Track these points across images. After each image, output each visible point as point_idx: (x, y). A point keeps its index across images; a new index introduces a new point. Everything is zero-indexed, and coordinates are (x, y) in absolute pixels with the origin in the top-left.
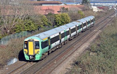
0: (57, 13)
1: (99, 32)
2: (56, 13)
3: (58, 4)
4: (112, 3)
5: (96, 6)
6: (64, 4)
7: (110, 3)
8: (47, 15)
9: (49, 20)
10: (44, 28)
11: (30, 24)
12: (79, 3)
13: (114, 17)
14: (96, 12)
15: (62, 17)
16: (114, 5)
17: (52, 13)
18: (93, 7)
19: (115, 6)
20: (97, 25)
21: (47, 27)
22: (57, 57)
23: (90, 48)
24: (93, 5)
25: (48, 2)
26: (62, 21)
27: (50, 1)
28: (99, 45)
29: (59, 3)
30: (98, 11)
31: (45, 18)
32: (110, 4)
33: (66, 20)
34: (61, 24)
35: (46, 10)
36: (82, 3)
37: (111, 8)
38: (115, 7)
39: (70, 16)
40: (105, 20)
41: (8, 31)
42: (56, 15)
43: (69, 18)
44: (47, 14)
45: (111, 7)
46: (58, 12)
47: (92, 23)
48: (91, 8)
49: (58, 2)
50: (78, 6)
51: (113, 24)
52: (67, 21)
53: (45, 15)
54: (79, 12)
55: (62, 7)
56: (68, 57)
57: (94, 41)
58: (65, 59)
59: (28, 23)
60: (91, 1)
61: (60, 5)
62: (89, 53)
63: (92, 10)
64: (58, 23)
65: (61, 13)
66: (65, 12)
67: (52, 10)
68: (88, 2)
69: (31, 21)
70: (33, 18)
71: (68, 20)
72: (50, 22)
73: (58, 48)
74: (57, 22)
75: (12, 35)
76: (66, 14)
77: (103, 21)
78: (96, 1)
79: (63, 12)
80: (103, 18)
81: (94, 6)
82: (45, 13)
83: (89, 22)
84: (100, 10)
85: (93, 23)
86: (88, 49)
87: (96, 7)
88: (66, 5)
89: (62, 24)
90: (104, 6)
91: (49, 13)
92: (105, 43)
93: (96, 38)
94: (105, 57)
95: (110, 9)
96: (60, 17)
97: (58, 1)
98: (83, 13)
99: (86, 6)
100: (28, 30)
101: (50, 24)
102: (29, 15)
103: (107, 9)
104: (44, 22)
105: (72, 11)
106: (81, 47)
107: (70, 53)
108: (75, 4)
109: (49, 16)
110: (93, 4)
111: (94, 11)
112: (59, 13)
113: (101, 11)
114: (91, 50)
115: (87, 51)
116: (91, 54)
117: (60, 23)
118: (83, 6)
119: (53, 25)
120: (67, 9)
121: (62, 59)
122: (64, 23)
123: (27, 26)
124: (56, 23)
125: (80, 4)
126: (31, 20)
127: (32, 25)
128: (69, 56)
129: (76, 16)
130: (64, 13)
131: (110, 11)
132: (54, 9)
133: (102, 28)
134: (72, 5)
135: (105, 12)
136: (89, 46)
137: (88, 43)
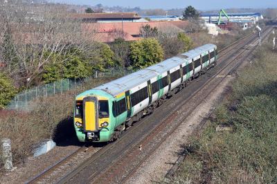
3: (133, 19)
4: (248, 17)
5: (213, 22)
6: (146, 19)
7: (243, 15)
8: (112, 43)
9: (117, 54)
11: (75, 63)
12: (178, 16)
13: (256, 46)
15: (145, 46)
18: (208, 25)
20: (223, 64)
21: (113, 69)
22: (144, 136)
24: (208, 20)
29: (135, 16)
30: (219, 34)
31: (108, 49)
32: (242, 18)
33: (153, 54)
34: (143, 62)
35: (110, 32)
36: (184, 16)
37: (246, 26)
39: (163, 45)
40: (237, 52)
41: (29, 79)
42: (132, 42)
43: (160, 49)
44: (112, 40)
45: (246, 24)
46: (134, 36)
47: (212, 60)
48: (204, 28)
49: (132, 15)
50: (175, 23)
51: (256, 61)
52: (155, 56)
53: (108, 43)
54: (180, 36)
55: (145, 25)
56: (168, 136)
57: (220, 100)
59: (71, 60)
61: (137, 21)
63: (206, 31)
64: (137, 61)
68: (198, 15)
69: (78, 57)
70: (81, 49)
71: (158, 53)
73: (144, 114)
75: (36, 89)
76: (152, 40)
77: (232, 55)
79: (146, 36)
80: (231, 48)
81: (210, 22)
82: (108, 38)
83: (205, 58)
84: (223, 32)
85: (214, 58)
86: (209, 118)
87: (214, 25)
88: (149, 20)
90: (232, 23)
91: (115, 39)
93: (224, 94)
95: (245, 28)
97: (132, 13)
98: (188, 38)
99: (193, 22)
100: (72, 76)
101: (118, 63)
102: (73, 43)
103: (237, 30)
104: (106, 58)
106: (193, 113)
107: (171, 127)
108: (169, 19)
109: (117, 46)
110: (208, 18)
111: (210, 32)
113: (225, 34)
116: (218, 128)
117: (141, 60)
118: (187, 22)
119: (126, 66)
120: (155, 29)
122: (149, 61)
123: (68, 67)
124: (132, 61)
125: (180, 19)
126: (78, 54)
127: (81, 66)
128: (170, 134)
131: (244, 33)
133: (234, 71)
134: (162, 21)
135: (234, 35)
136: (211, 110)
137: (207, 104)
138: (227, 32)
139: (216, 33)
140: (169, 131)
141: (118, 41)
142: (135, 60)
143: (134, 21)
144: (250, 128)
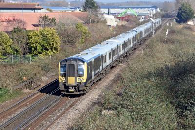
0: (32, 28)
1: (120, 68)
2: (29, 27)
3: (35, 9)
4: (146, 9)
5: (112, 14)
6: (48, 9)
7: (141, 8)
9: (16, 42)
10: (5, 59)
12: (78, 8)
14: (113, 27)
15: (43, 35)
16: (148, 12)
17: (22, 27)
18: (106, 16)
19: (152, 16)
21: (10, 56)
22: (33, 120)
23: (103, 101)
24: (107, 12)
25: (12, 4)
26: (43, 46)
27: (16, 3)
28: (120, 95)
29: (36, 7)
30: (117, 25)
31: (7, 38)
32: (140, 11)
33: (51, 43)
34: (40, 51)
35: (9, 21)
36: (84, 7)
37: (143, 18)
38: (150, 17)
39: (60, 34)
42: (30, 31)
43: (57, 38)
44: (11, 29)
45: (143, 16)
46: (34, 25)
48: (103, 19)
49: (34, 5)
50: (75, 14)
51: (148, 51)
52: (53, 44)
53: (6, 32)
54: (78, 26)
55: (43, 15)
56: (57, 119)
57: (110, 86)
58: (51, 124)
60: (103, 4)
61: (39, 11)
62: (101, 111)
63: (105, 22)
64: (35, 49)
65: (40, 29)
66: (49, 25)
67: (21, 22)
68: (97, 7)
71: (56, 42)
72: (18, 48)
74: (32, 47)
76: (51, 30)
78: (113, 4)
79: (44, 26)
81: (108, 14)
82: (7, 27)
84: (121, 23)
86: (97, 103)
87: (112, 17)
88: (50, 11)
89: (42, 50)
90: (129, 15)
91: (14, 28)
92: (132, 90)
93: (114, 81)
94: (133, 119)
95: (141, 20)
96: (38, 36)
97: (34, 3)
98: (86, 28)
99: (92, 13)
101: (16, 51)
103: (134, 22)
104: (5, 46)
105: (63, 25)
107: (61, 111)
108: (70, 11)
109: (15, 35)
110: (107, 9)
111: (109, 24)
112: (35, 28)
113: (122, 26)
114: (103, 105)
115: (97, 106)
116: (104, 112)
117: (39, 48)
118: (86, 14)
119: (24, 54)
120: (53, 19)
121: (43, 124)
122: (46, 49)
124: (30, 49)
125: (80, 10)
128: (59, 118)
129: (73, 34)
130: (47, 29)
132: (25, 20)
133: (126, 60)
134: (62, 12)
135: (131, 26)
136: (100, 96)
137: (97, 90)
138: (124, 23)
139: (114, 24)
140: (58, 115)
141: (17, 30)
142: (33, 49)
143: (36, 11)
144: (131, 112)
